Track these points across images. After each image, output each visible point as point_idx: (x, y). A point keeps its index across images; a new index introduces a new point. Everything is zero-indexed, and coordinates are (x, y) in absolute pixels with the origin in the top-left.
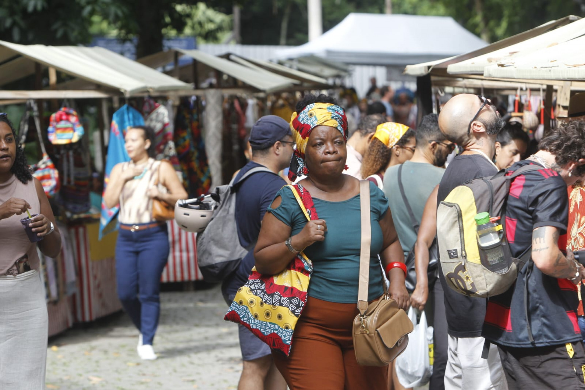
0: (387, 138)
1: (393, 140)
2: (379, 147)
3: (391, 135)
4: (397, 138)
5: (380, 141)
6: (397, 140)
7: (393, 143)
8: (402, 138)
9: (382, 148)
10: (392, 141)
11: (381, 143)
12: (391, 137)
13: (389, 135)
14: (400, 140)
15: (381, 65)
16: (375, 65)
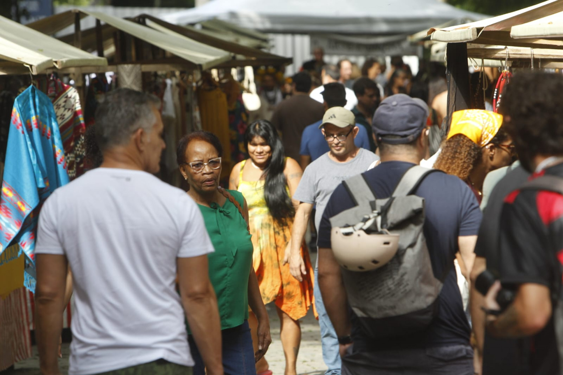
0: (479, 136)
1: (486, 137)
2: (468, 149)
3: (484, 131)
4: (492, 134)
5: (470, 140)
6: (491, 137)
7: (485, 140)
8: (498, 133)
9: (474, 150)
10: (485, 139)
11: (471, 142)
12: (484, 132)
13: (482, 131)
14: (496, 136)
15: (303, 33)
16: (293, 33)
